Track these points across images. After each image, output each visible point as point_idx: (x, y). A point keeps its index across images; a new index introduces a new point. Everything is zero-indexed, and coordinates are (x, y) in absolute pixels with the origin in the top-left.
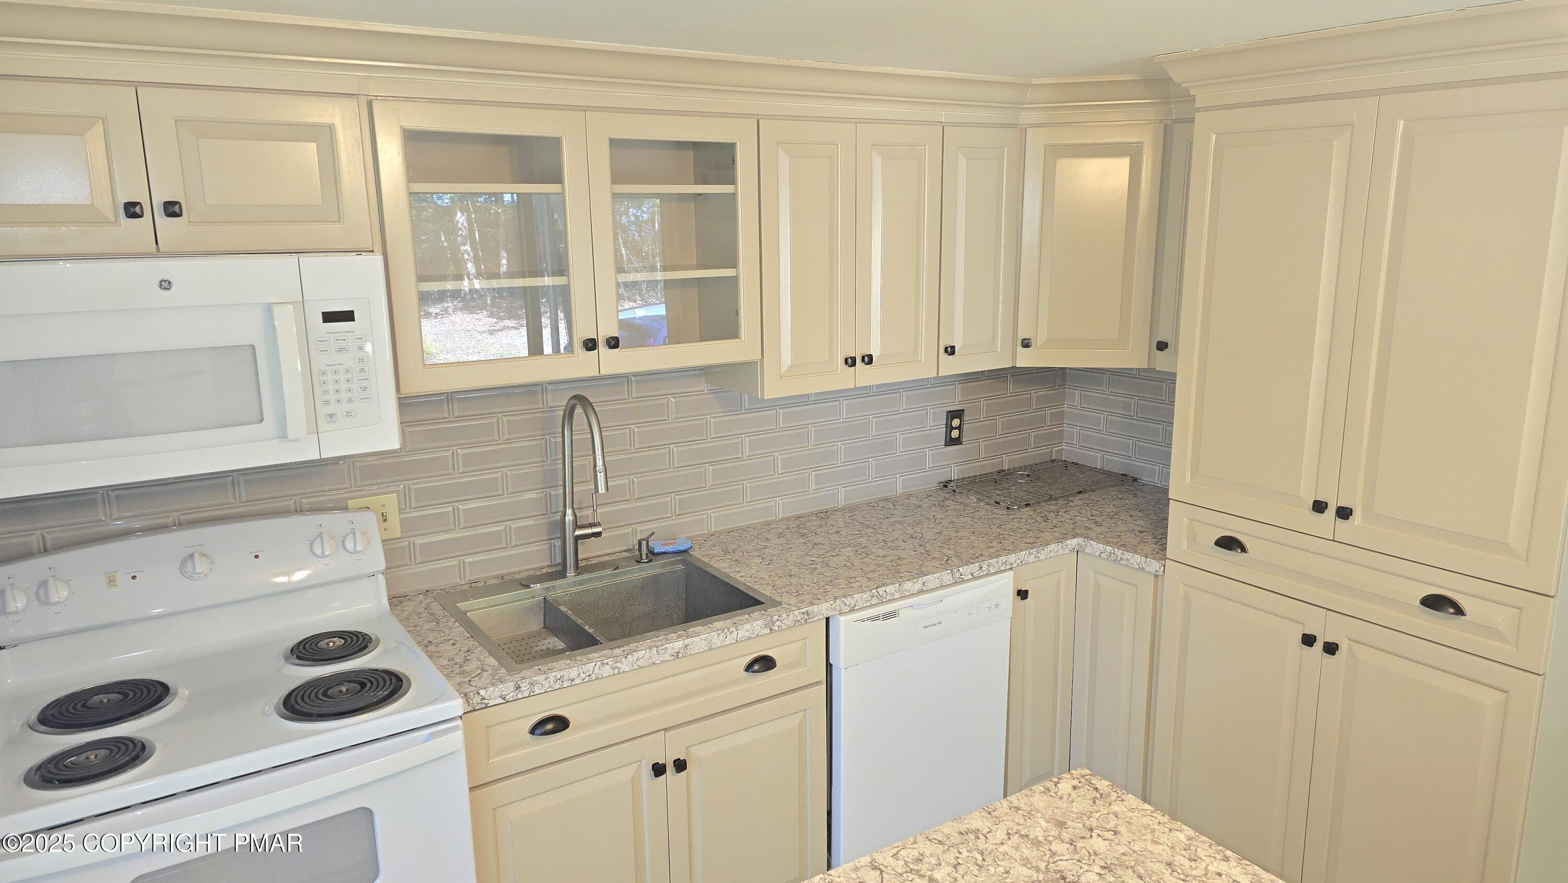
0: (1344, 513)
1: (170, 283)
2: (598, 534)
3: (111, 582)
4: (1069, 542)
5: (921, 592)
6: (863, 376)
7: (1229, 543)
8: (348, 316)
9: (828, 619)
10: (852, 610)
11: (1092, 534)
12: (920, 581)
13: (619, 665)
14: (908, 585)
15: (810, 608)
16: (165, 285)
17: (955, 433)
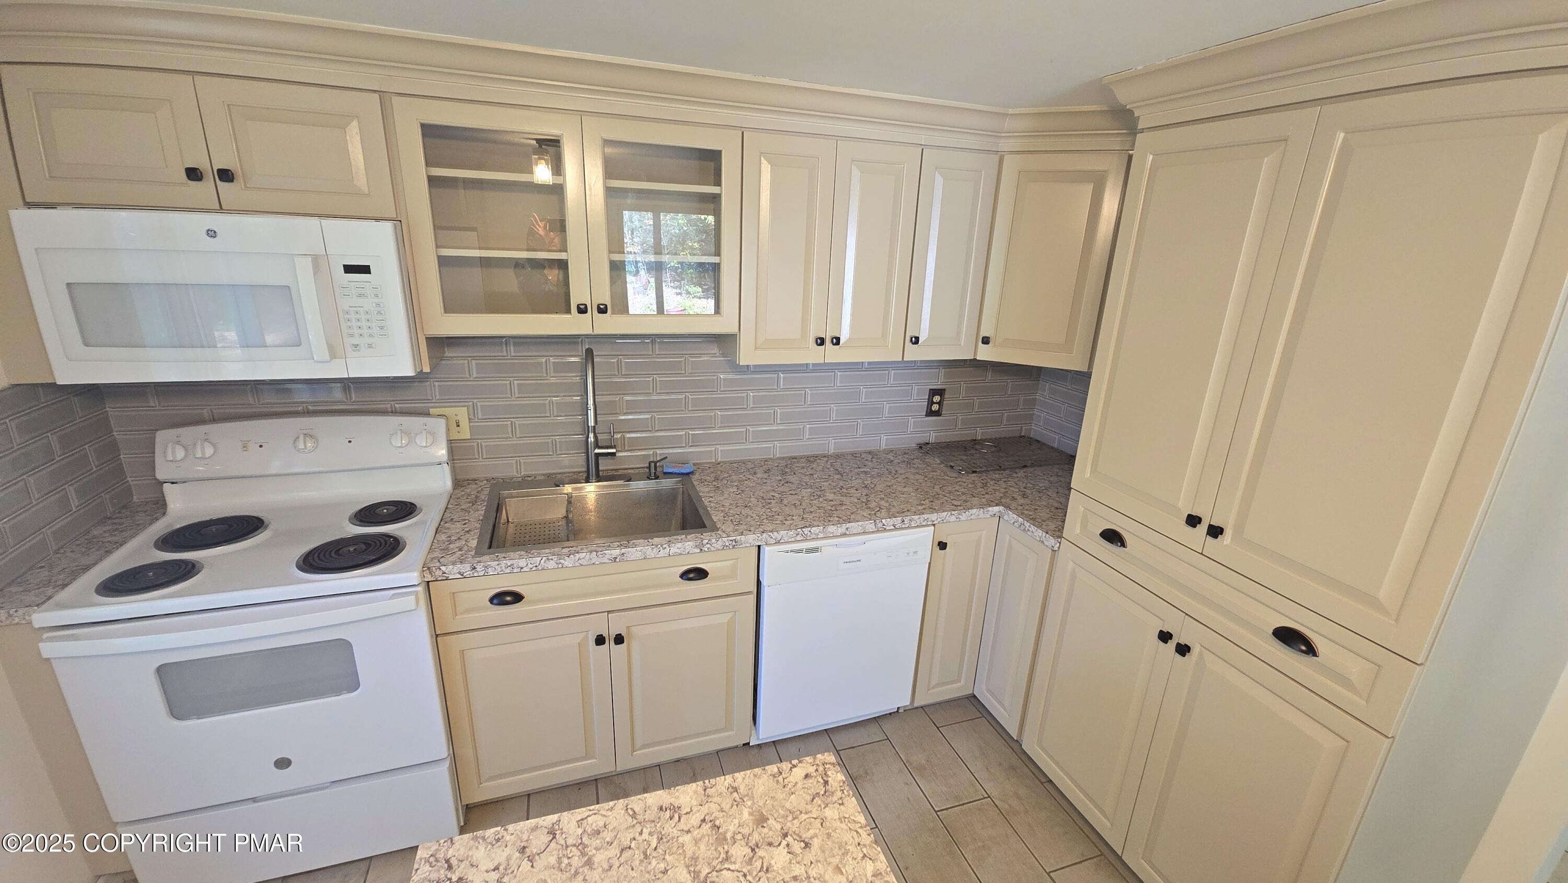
0: (1215, 531)
1: (215, 232)
2: (613, 454)
3: (245, 447)
4: (990, 509)
5: (844, 535)
6: (831, 354)
7: (1112, 537)
8: (365, 270)
9: (759, 547)
10: (778, 543)
11: (1014, 505)
12: (844, 526)
13: (562, 561)
14: (831, 529)
15: (738, 538)
16: (212, 234)
17: (935, 407)
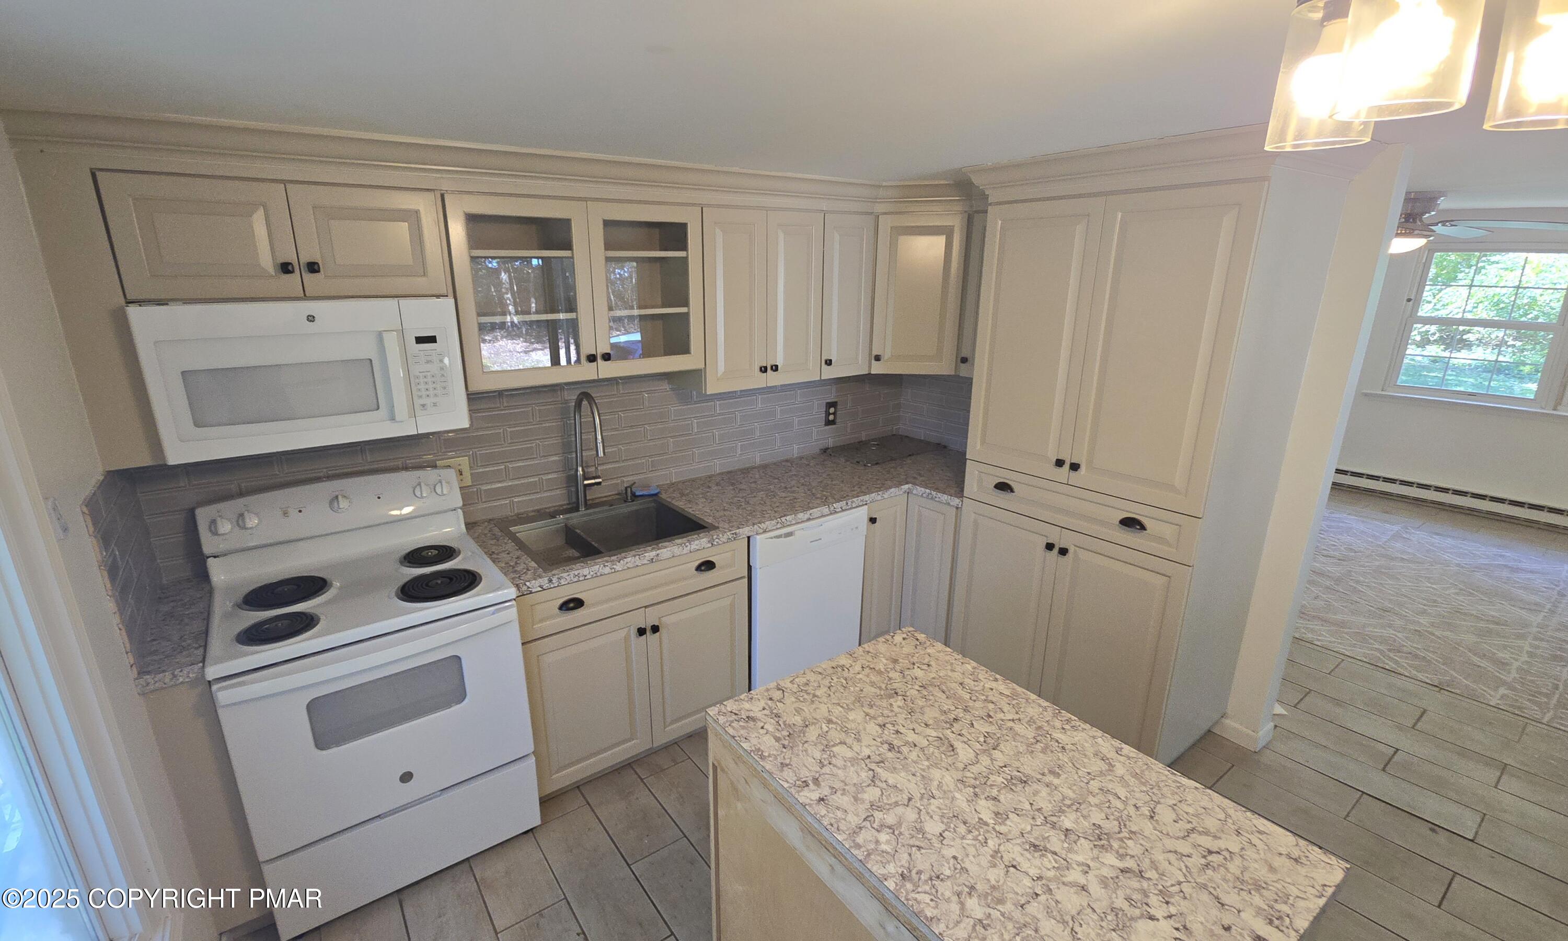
0: (1075, 467)
1: (314, 317)
2: (599, 483)
3: (286, 514)
4: (903, 487)
5: (809, 519)
6: (772, 379)
7: (1003, 487)
8: (432, 339)
9: (749, 538)
10: (765, 532)
11: (917, 482)
12: (809, 512)
13: (615, 566)
14: (801, 516)
15: (737, 531)
16: (311, 318)
17: (831, 417)
